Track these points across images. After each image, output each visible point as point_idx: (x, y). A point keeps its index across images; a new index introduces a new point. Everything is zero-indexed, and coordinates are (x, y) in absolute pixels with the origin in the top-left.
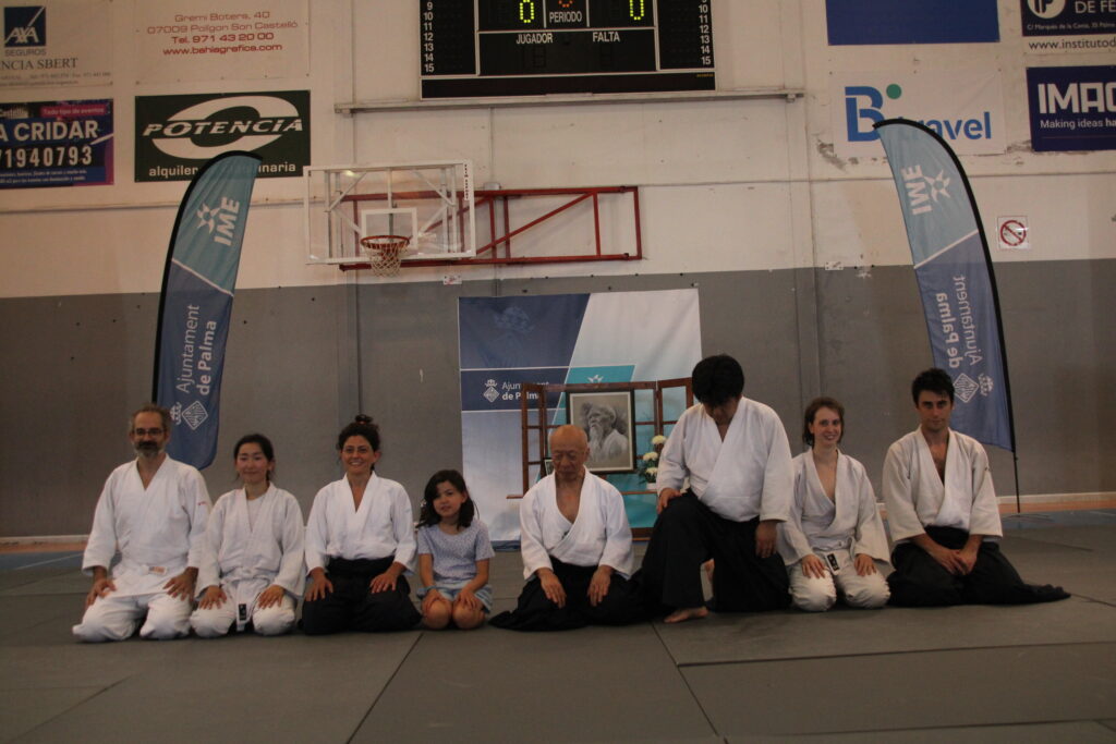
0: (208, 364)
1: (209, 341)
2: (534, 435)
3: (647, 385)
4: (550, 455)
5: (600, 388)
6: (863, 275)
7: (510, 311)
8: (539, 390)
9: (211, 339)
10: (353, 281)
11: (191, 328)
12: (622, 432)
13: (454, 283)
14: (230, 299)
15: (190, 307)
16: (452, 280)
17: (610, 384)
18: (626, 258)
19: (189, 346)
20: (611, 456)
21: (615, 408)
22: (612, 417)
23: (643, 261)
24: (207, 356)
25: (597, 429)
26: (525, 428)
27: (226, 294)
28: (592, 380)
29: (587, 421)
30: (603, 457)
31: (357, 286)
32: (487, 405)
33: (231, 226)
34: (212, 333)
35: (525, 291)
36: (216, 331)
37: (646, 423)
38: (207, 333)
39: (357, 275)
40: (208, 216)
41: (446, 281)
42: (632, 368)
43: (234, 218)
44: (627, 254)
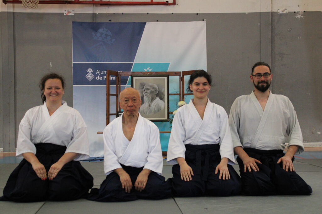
2: (113, 99)
3: (176, 74)
4: (122, 110)
5: (151, 75)
6: (299, 16)
7: (101, 30)
8: (116, 74)
10: (12, 11)
12: (162, 99)
13: (70, 14)
16: (69, 12)
17: (156, 72)
18: (167, 4)
20: (155, 112)
21: (158, 85)
22: (156, 90)
23: (176, 6)
25: (148, 97)
26: (108, 95)
28: (146, 70)
29: (143, 92)
30: (150, 112)
31: (13, 13)
32: (87, 82)
35: (111, 21)
37: (175, 94)
39: (13, 7)
41: (66, 13)
42: (169, 64)
44: (168, 2)
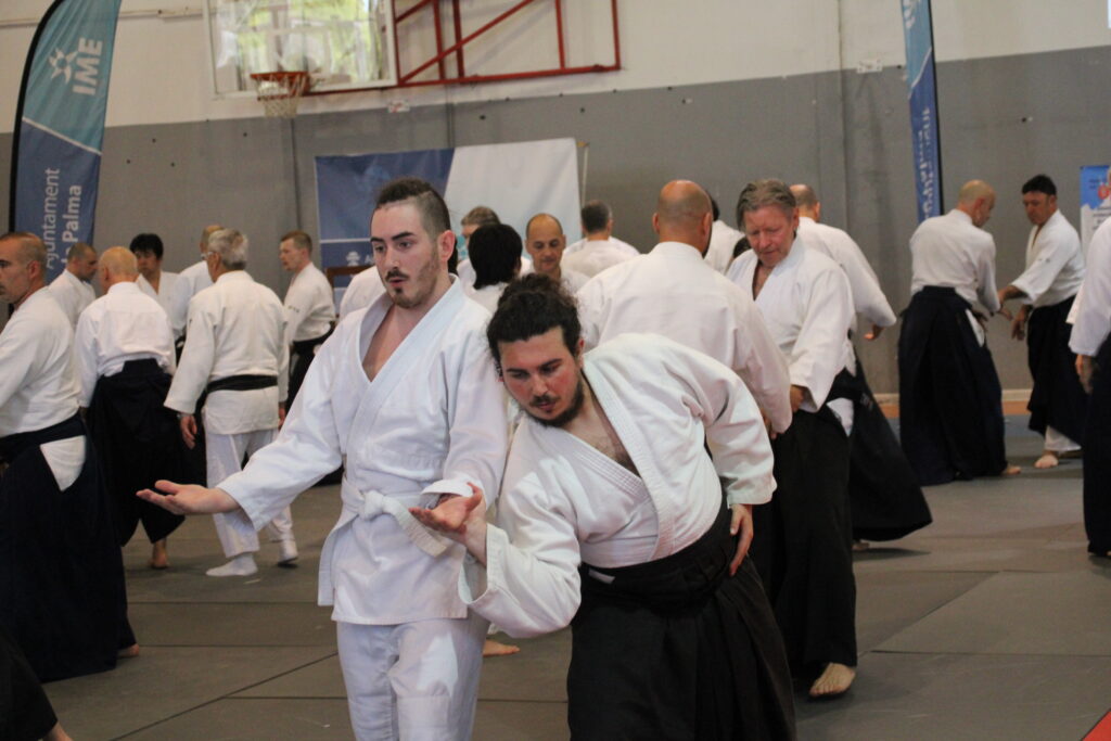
0: (75, 234)
1: (74, 208)
9: (77, 205)
11: (52, 195)
13: (400, 110)
14: (97, 159)
15: (48, 171)
16: (398, 105)
18: (598, 69)
19: (50, 216)
23: (622, 72)
24: (74, 225)
27: (91, 153)
33: (95, 72)
34: (78, 199)
35: (484, 118)
36: (81, 196)
38: (71, 200)
40: (63, 64)
41: (391, 108)
43: (97, 62)
